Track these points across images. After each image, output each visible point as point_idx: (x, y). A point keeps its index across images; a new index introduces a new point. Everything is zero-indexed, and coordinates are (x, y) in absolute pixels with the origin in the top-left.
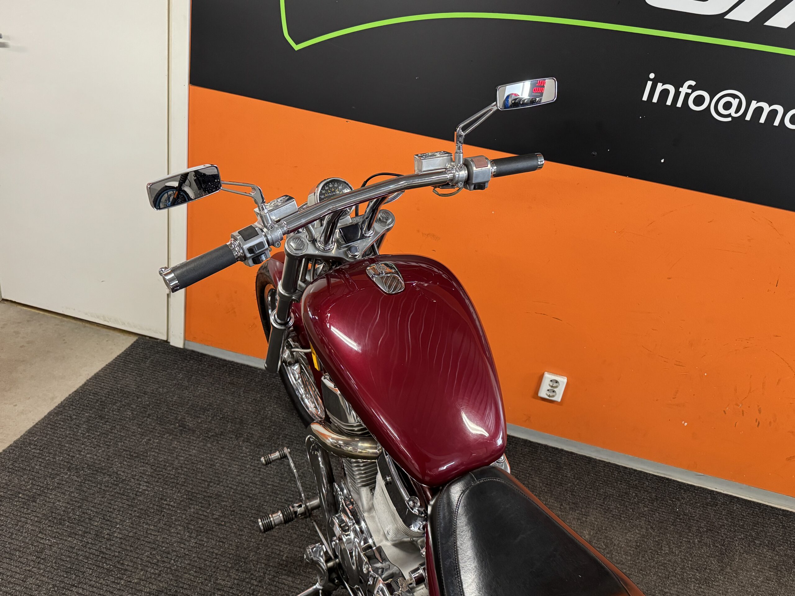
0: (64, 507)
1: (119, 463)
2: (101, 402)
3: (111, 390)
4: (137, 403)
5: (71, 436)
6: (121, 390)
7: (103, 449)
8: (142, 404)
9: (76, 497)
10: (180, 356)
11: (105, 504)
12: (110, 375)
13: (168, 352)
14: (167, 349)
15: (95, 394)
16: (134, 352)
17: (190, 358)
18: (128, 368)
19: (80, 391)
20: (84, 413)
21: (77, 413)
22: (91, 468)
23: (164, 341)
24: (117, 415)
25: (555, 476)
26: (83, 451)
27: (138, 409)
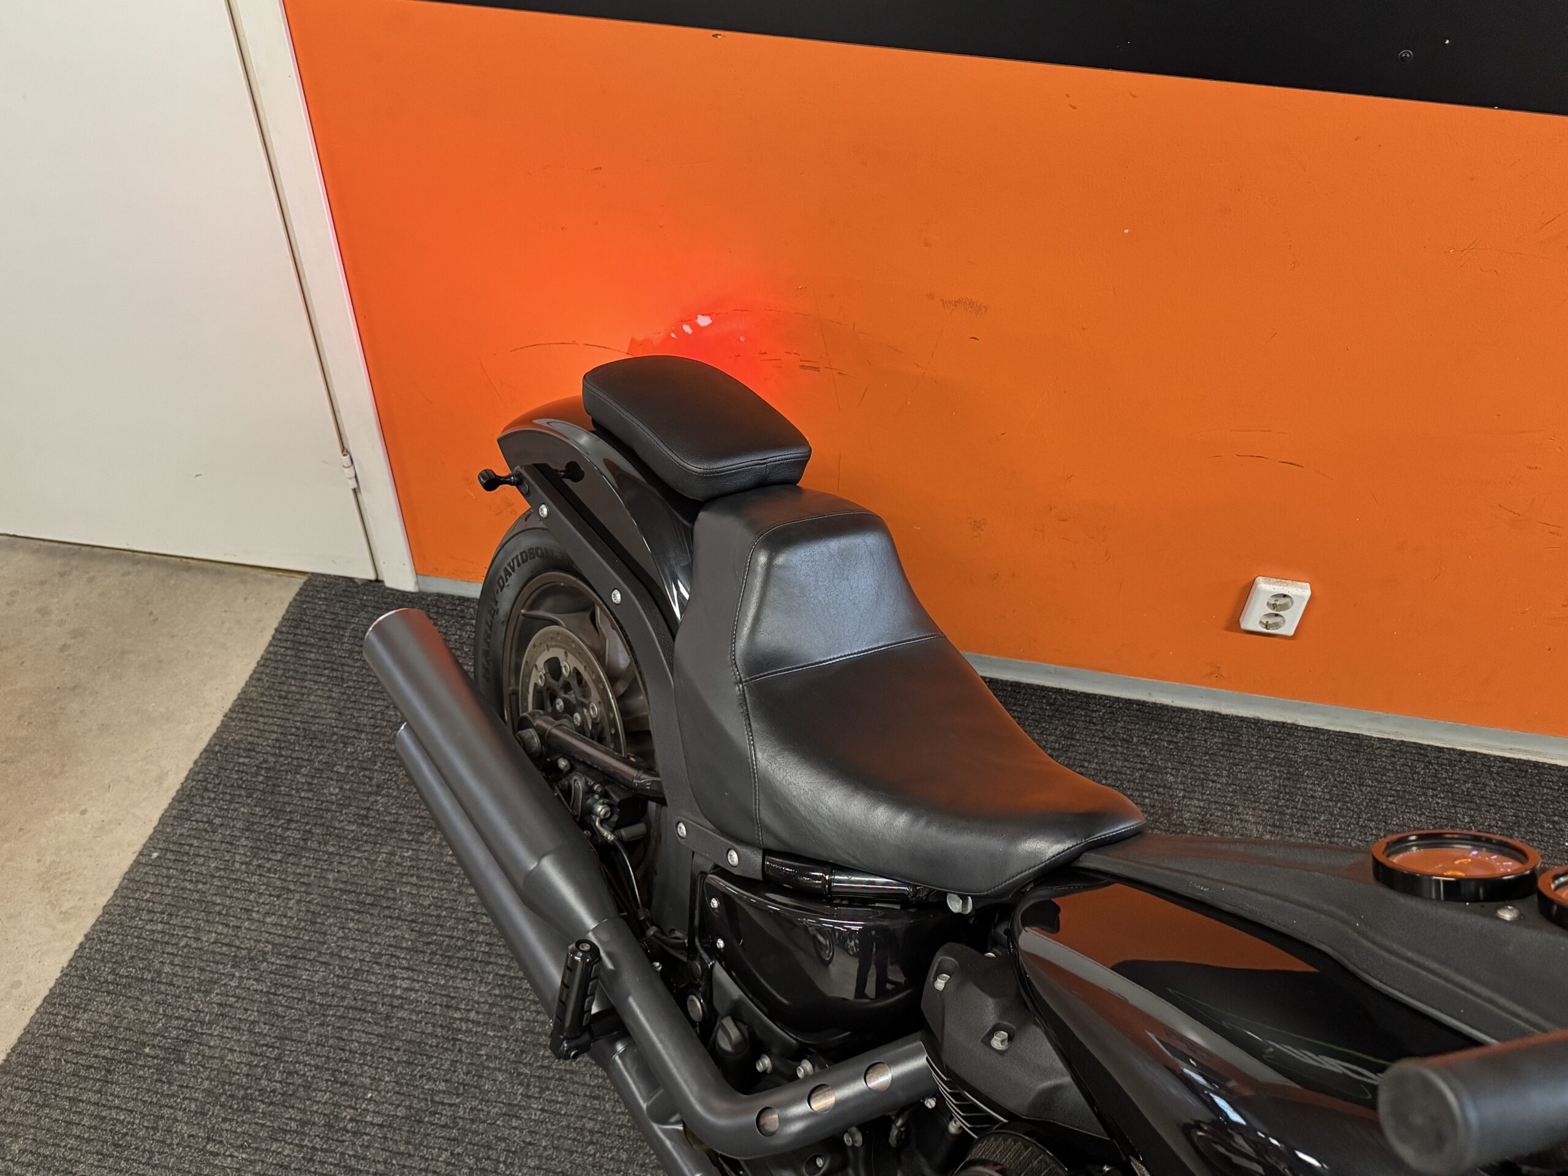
0: (246, 1065)
1: (339, 929)
2: (268, 769)
3: (282, 733)
4: (347, 759)
5: (222, 873)
6: (304, 729)
7: (297, 896)
8: (357, 759)
9: (266, 1035)
11: (331, 1042)
12: (272, 692)
13: (385, 603)
14: (383, 597)
15: (249, 750)
16: (308, 612)
17: (437, 613)
18: (306, 666)
19: (217, 748)
20: (237, 806)
21: (221, 809)
22: (283, 950)
23: (371, 581)
24: (308, 798)
25: (1288, 800)
26: (256, 909)
27: (352, 775)
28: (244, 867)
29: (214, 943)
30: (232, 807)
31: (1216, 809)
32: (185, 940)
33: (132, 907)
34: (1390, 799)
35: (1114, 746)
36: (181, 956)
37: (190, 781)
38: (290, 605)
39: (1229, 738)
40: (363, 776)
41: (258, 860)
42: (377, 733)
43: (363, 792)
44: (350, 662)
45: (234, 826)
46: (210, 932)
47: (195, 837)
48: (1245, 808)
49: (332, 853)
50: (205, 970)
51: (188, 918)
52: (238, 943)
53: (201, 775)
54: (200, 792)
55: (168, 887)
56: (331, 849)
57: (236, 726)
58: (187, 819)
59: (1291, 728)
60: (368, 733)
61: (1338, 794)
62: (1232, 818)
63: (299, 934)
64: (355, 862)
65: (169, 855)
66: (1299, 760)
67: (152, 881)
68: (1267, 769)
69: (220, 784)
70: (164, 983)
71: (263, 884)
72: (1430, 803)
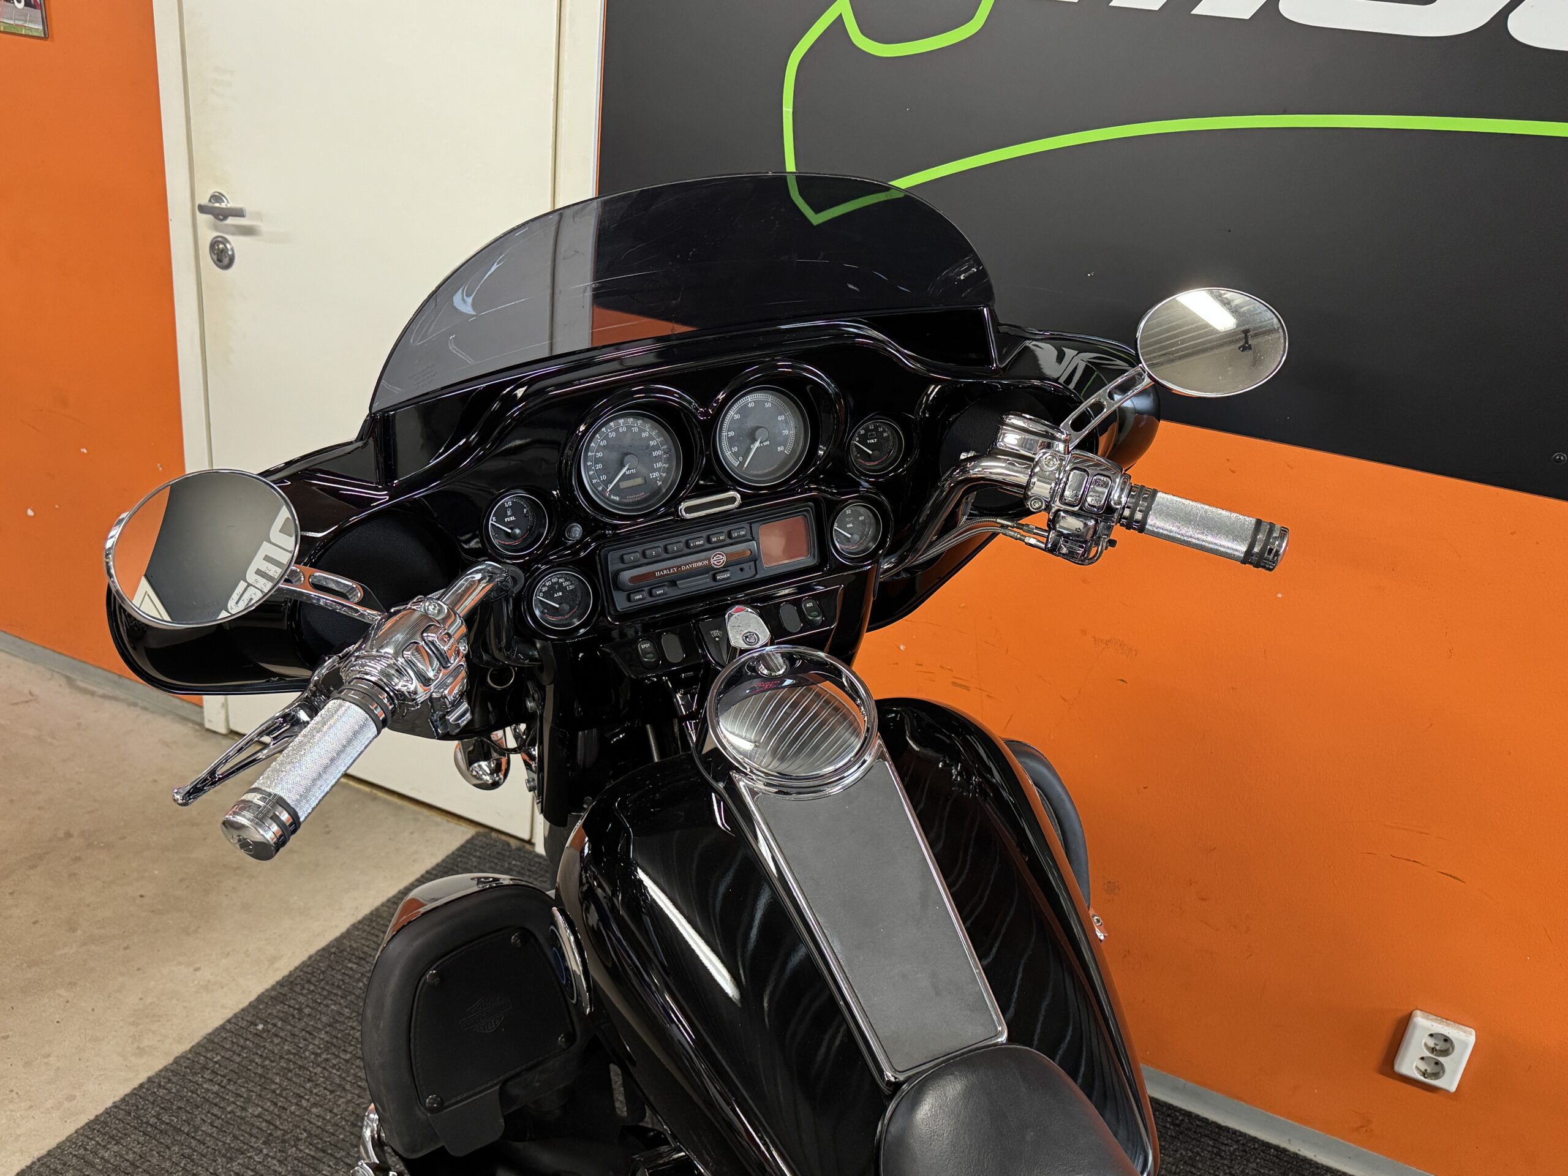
5: (292, 1057)
15: (361, 958)
19: (333, 950)
28: (313, 1056)
29: (258, 1116)
30: (325, 1002)
32: (233, 1106)
33: (201, 1064)
41: (328, 1054)
46: (258, 1105)
50: (238, 1139)
52: (278, 1123)
55: (240, 1055)
67: (228, 1046)
70: (196, 1139)
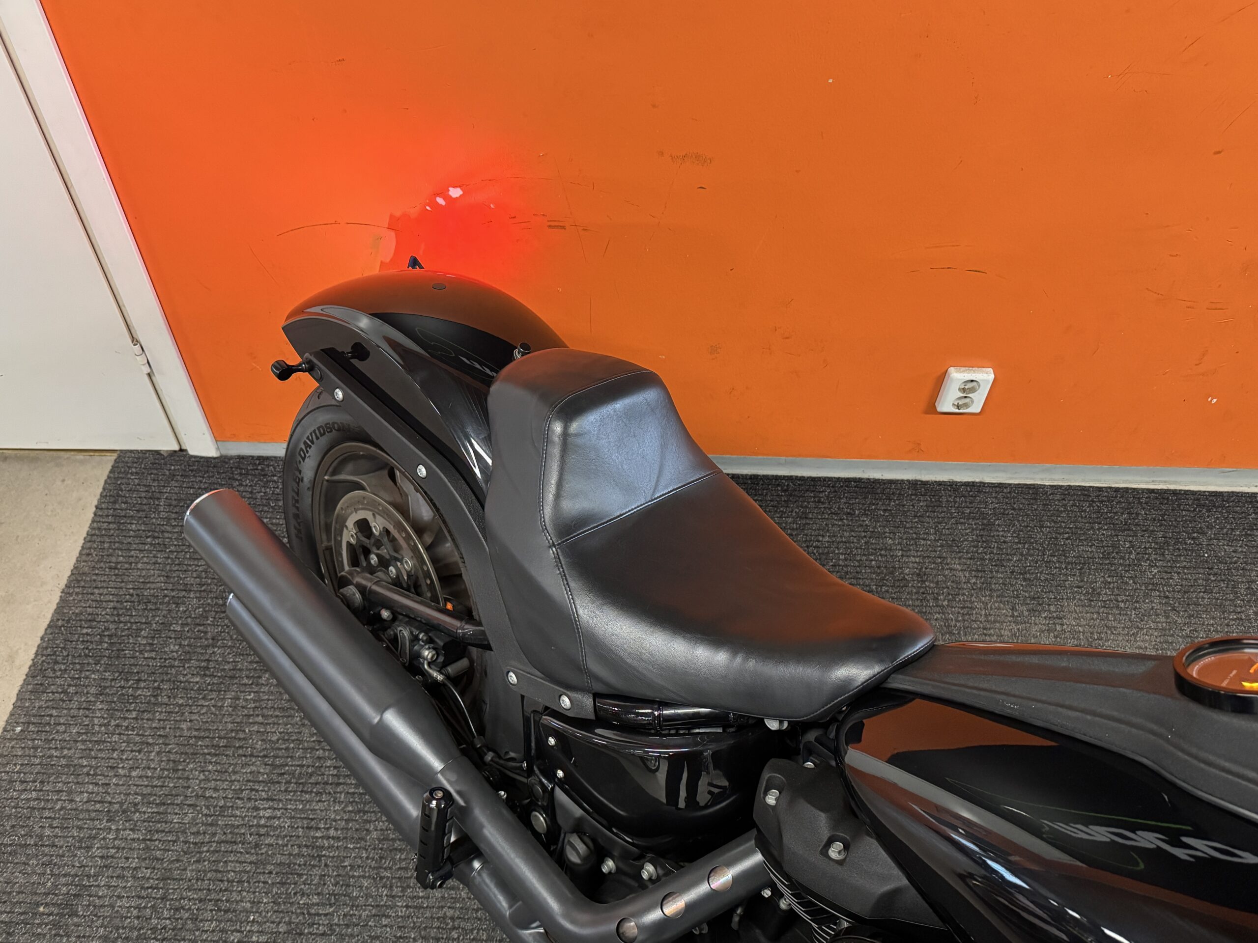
0: (135, 908)
1: (200, 772)
2: (110, 636)
3: (118, 602)
4: (181, 618)
5: (84, 737)
6: (137, 595)
7: (157, 748)
8: (190, 617)
9: (150, 878)
10: (219, 473)
11: (209, 875)
12: (102, 564)
13: (192, 471)
14: (189, 466)
15: (90, 621)
16: (123, 487)
17: (241, 474)
18: (130, 537)
19: (60, 623)
20: (88, 673)
21: (73, 678)
22: (151, 799)
23: (175, 451)
24: (152, 658)
25: (985, 548)
26: (121, 766)
27: (188, 631)
28: (103, 728)
29: (88, 802)
30: (83, 676)
31: (929, 562)
32: (60, 803)
33: (5, 780)
34: (1066, 536)
35: (841, 520)
36: (59, 818)
37: (39, 657)
38: (106, 482)
39: (931, 500)
40: (198, 631)
41: (115, 721)
42: (204, 591)
43: (200, 646)
44: (168, 528)
45: (88, 693)
47: (53, 708)
48: (952, 559)
49: (182, 705)
50: (83, 828)
51: (59, 782)
53: (49, 650)
54: (51, 666)
55: (35, 756)
56: (181, 701)
57: (74, 600)
58: (44, 692)
59: (980, 486)
60: (195, 592)
61: (1024, 537)
62: (943, 568)
63: (165, 782)
64: (204, 710)
65: (32, 728)
66: (990, 512)
67: (20, 754)
68: (965, 523)
69: (68, 655)
70: (46, 846)
71: (124, 742)
72: (1098, 535)
